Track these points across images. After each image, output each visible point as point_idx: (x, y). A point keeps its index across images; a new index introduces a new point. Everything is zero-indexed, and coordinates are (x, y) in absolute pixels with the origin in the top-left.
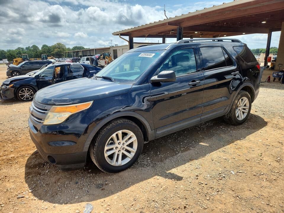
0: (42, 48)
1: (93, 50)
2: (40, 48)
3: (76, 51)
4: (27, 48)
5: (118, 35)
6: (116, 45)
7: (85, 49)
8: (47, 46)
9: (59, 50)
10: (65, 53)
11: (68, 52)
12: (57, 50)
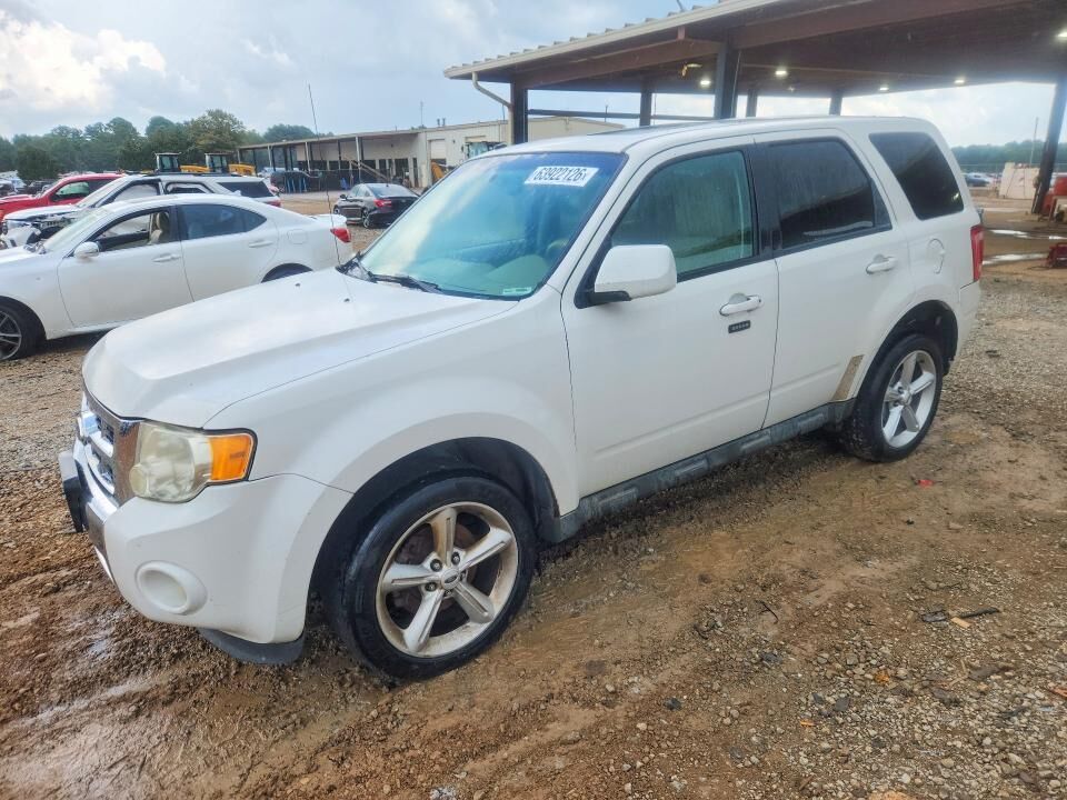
0: (149, 130)
1: (353, 139)
2: (142, 133)
3: (284, 142)
4: (90, 131)
5: (468, 77)
6: (441, 122)
7: (314, 136)
8: (167, 123)
9: (217, 137)
10: (241, 151)
11: (253, 149)
12: (211, 139)
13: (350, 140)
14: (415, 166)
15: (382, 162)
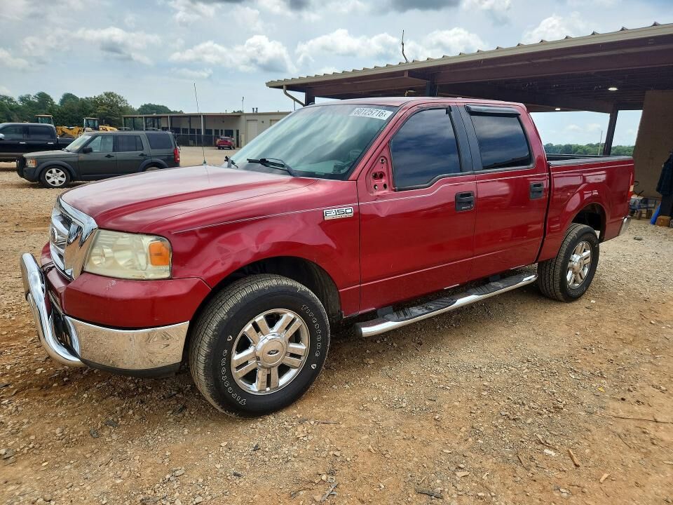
0: (62, 102)
2: (57, 101)
3: (153, 115)
4: (22, 99)
5: (281, 87)
6: (255, 110)
7: (172, 112)
8: (74, 97)
9: (109, 108)
10: (125, 118)
11: (133, 118)
12: (104, 109)
13: (197, 116)
14: (238, 135)
15: (217, 131)
